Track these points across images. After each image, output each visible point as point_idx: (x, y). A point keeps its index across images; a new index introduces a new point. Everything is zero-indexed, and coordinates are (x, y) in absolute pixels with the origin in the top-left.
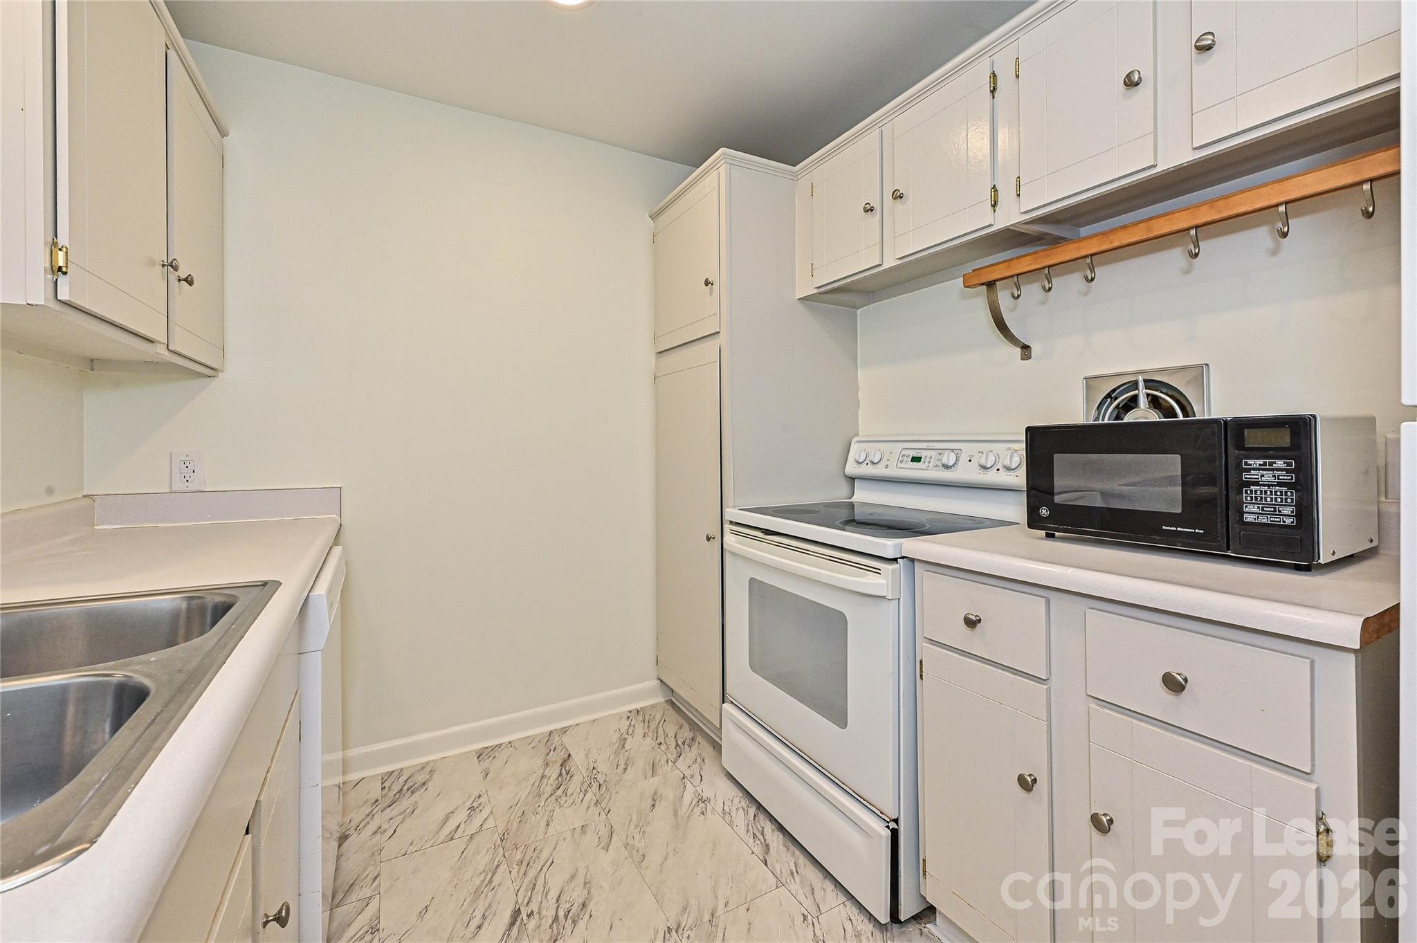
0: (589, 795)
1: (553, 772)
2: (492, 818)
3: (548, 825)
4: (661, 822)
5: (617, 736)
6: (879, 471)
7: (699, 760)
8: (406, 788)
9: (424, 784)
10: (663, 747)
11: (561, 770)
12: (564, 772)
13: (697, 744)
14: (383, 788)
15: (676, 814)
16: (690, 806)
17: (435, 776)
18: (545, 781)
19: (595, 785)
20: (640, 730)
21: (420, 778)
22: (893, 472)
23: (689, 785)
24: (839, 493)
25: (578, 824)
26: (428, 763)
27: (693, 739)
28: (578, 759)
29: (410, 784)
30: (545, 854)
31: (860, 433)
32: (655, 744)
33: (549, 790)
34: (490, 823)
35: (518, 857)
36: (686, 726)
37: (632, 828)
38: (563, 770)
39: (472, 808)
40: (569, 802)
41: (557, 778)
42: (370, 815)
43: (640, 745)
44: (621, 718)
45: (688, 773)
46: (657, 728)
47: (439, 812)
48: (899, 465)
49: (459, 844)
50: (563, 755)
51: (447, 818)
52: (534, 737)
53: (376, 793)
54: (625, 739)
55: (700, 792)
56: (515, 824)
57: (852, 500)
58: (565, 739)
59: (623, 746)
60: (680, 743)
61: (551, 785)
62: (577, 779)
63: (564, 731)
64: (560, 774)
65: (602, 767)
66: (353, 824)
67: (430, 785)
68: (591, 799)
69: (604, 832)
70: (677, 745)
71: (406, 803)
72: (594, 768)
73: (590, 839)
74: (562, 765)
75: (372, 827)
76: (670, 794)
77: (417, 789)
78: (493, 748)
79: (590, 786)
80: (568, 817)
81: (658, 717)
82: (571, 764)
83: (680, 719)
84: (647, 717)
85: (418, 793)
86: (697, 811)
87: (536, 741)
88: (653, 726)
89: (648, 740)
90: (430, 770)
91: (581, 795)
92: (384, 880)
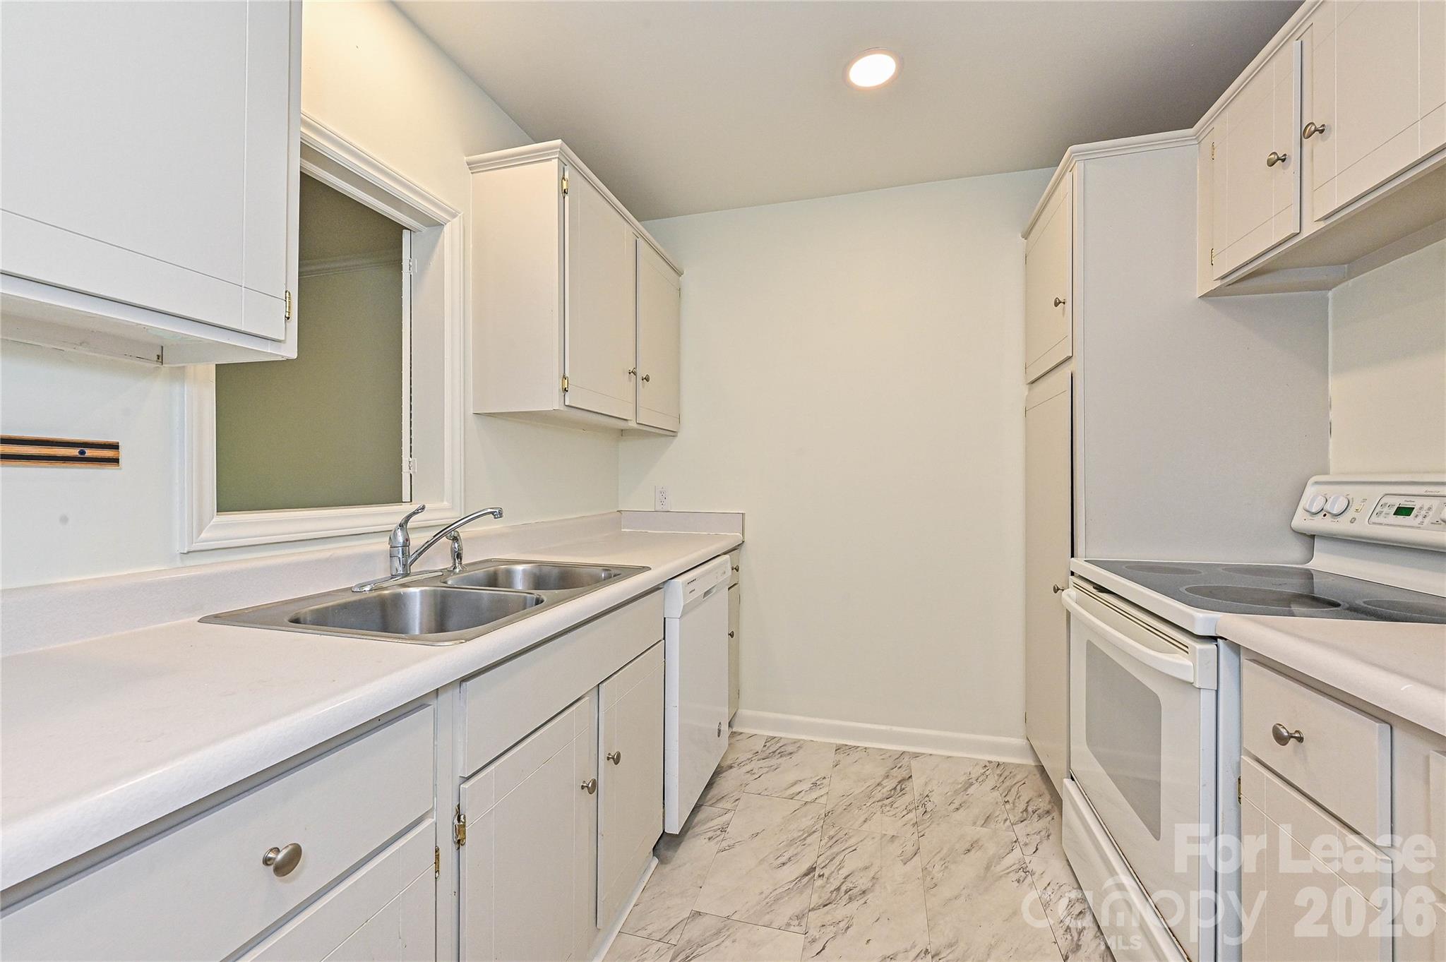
0: (911, 815)
1: (889, 784)
2: (825, 797)
3: (865, 821)
4: (968, 869)
5: (963, 779)
6: (1341, 526)
7: (1043, 833)
8: (778, 751)
9: (791, 753)
10: (1008, 806)
11: (897, 786)
12: (898, 788)
13: (1050, 818)
14: (765, 746)
15: (988, 868)
16: (1008, 868)
17: (801, 751)
18: (879, 788)
19: (921, 810)
20: (991, 782)
21: (790, 749)
22: (1363, 528)
23: (1017, 852)
24: (1289, 555)
25: (891, 833)
26: (799, 740)
27: (1048, 812)
28: (917, 784)
29: (782, 750)
30: (852, 841)
31: (1331, 471)
32: (1000, 800)
33: (879, 796)
34: (823, 800)
35: (832, 833)
36: (1047, 797)
37: (937, 858)
38: (899, 786)
39: (814, 784)
40: (891, 813)
41: (891, 791)
42: (750, 760)
43: (984, 795)
44: (977, 764)
45: (1022, 839)
46: (1012, 787)
47: (791, 777)
48: (1374, 519)
49: (795, 804)
50: (905, 774)
51: (795, 783)
52: (888, 751)
53: (759, 747)
54: (971, 784)
55: (1027, 861)
56: (840, 810)
57: (1310, 566)
58: (914, 763)
59: (966, 790)
60: (1030, 809)
61: (883, 794)
62: (907, 799)
63: (916, 756)
64: (895, 788)
65: (935, 798)
66: (739, 761)
67: (794, 757)
68: (911, 820)
69: (910, 849)
70: (1026, 810)
71: (774, 761)
72: (927, 796)
73: (895, 848)
74: (899, 782)
75: (748, 768)
76: (992, 849)
77: (785, 755)
78: (851, 748)
79: (916, 808)
80: (885, 823)
81: (1018, 777)
82: (908, 785)
83: (1043, 788)
84: (1006, 773)
85: (785, 758)
86: (1016, 876)
87: (888, 755)
88: (1008, 783)
89: (996, 794)
90: (799, 745)
91: (905, 812)
92: (741, 804)
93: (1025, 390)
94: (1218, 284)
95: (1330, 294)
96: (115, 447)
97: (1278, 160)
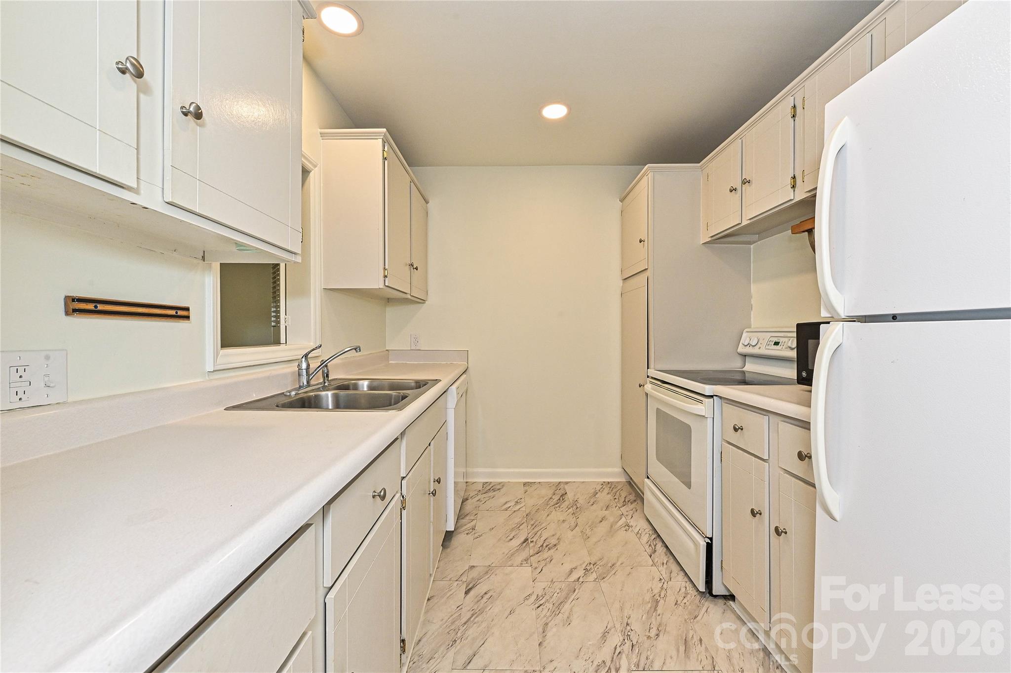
0: (571, 510)
1: (556, 498)
2: (524, 507)
3: (548, 516)
4: (603, 528)
5: (593, 491)
6: (755, 351)
7: (634, 510)
8: (492, 489)
9: (499, 489)
10: (616, 500)
12: (561, 498)
13: (636, 503)
14: (483, 487)
15: (611, 526)
16: (620, 526)
17: (504, 488)
18: (552, 500)
19: (575, 507)
20: (606, 490)
21: (498, 487)
22: (763, 351)
23: (623, 519)
24: (735, 364)
25: (562, 519)
26: (502, 482)
27: (635, 501)
28: (570, 496)
29: (493, 488)
30: (543, 525)
31: (752, 327)
32: (612, 498)
33: (552, 504)
34: (523, 509)
35: (532, 523)
36: (634, 494)
37: (587, 526)
39: (517, 502)
40: (560, 510)
41: (557, 500)
42: (477, 495)
43: (604, 497)
44: (598, 484)
45: (625, 513)
46: (617, 492)
47: (503, 500)
48: (767, 347)
49: (509, 513)
50: (563, 492)
51: (506, 503)
52: (551, 482)
53: (481, 488)
54: (597, 493)
55: (629, 522)
56: (534, 512)
57: (744, 369)
58: (566, 487)
59: (595, 496)
60: (626, 500)
61: (554, 502)
62: (566, 503)
63: (567, 483)
64: (560, 499)
65: (581, 501)
66: (471, 496)
67: (501, 490)
68: (570, 512)
69: (573, 524)
70: (625, 501)
71: (491, 494)
72: (576, 501)
73: (566, 525)
74: (561, 496)
75: (477, 498)
76: (612, 519)
77: (496, 490)
78: (531, 483)
79: (572, 507)
80: (558, 515)
81: (619, 488)
82: (566, 497)
83: (631, 490)
84: (613, 487)
85: (496, 492)
86: (624, 529)
87: (552, 484)
88: (614, 490)
89: (609, 496)
90: (502, 485)
91: (567, 509)
92: (479, 516)
93: (621, 283)
94: (710, 239)
95: (752, 246)
96: (187, 309)
97: (733, 190)
